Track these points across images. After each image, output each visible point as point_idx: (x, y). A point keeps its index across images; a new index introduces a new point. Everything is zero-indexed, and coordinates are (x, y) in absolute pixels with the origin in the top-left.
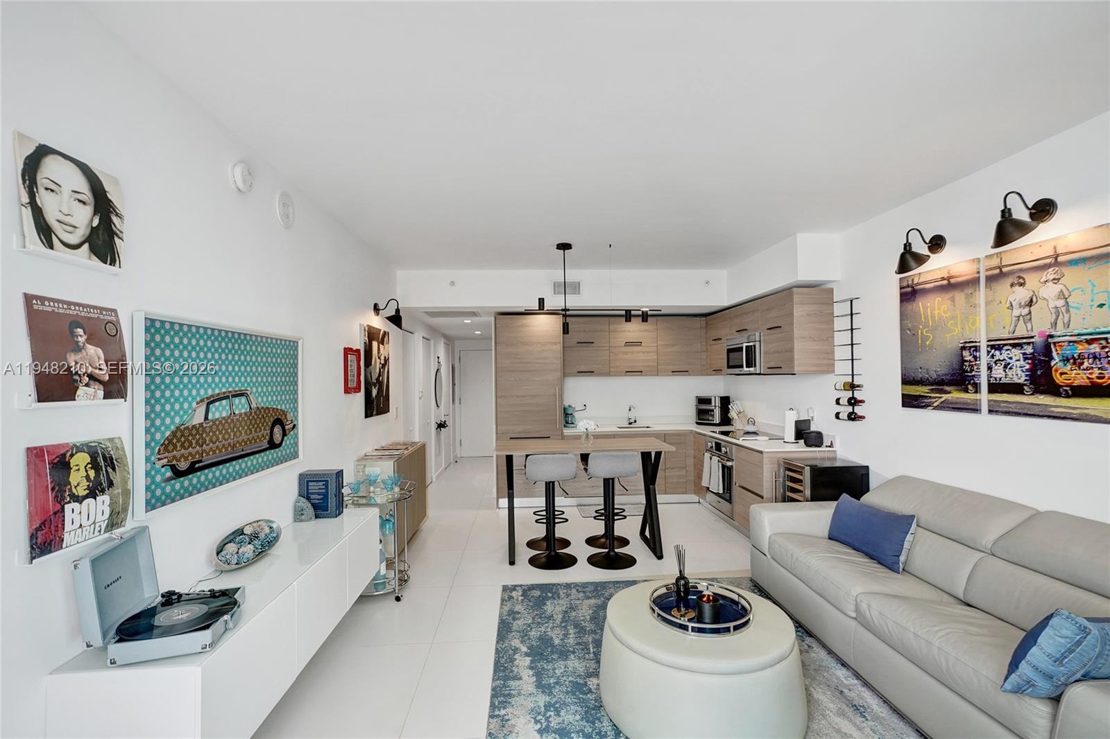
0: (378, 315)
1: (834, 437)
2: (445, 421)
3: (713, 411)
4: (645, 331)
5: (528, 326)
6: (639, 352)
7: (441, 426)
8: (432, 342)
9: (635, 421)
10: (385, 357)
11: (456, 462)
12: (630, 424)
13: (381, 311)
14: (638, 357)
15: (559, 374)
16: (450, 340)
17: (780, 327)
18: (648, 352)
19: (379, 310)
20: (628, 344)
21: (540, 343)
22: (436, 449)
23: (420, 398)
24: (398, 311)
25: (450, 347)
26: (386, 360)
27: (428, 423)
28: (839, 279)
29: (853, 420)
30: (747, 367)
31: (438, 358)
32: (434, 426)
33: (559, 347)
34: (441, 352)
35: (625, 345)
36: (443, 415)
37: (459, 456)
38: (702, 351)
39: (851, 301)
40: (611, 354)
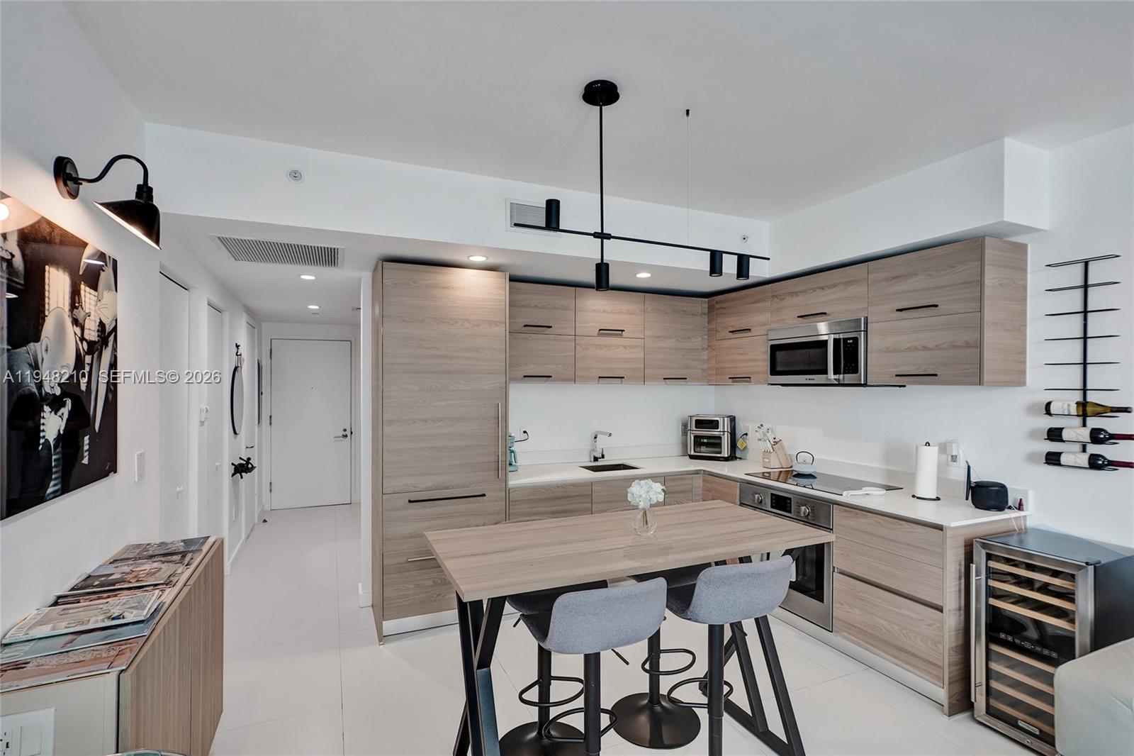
0: (73, 195)
1: (1026, 492)
2: (249, 459)
3: (720, 438)
4: (629, 313)
5: (446, 288)
6: (618, 347)
7: (242, 468)
8: (226, 316)
9: (603, 457)
10: (102, 325)
11: (265, 521)
12: (596, 459)
13: (84, 187)
14: (619, 353)
15: (502, 379)
16: (256, 319)
17: (936, 306)
18: (631, 347)
19: (77, 181)
20: (603, 332)
21: (467, 320)
22: (230, 510)
23: (202, 423)
24: (145, 191)
25: (256, 330)
26: (107, 335)
27: (217, 467)
28: (1046, 229)
29: (1100, 468)
30: (835, 374)
31: (238, 346)
32: (228, 470)
33: (501, 331)
34: (243, 338)
35: (599, 335)
36: (244, 448)
37: (267, 508)
38: (703, 349)
39: (1086, 264)
40: (577, 347)
